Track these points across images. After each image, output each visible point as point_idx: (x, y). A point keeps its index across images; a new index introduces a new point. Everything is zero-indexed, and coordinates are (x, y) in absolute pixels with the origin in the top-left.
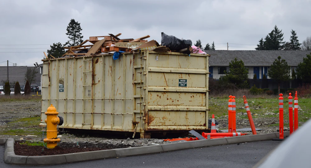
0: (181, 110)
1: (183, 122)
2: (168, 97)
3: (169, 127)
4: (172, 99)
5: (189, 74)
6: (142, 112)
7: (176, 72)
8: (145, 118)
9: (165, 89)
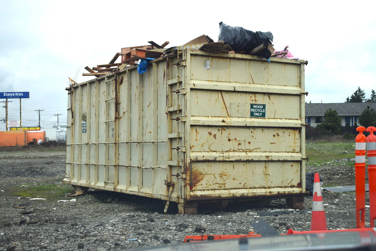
0: (255, 159)
1: (259, 180)
2: (229, 136)
3: (233, 192)
4: (237, 140)
5: (269, 94)
6: (181, 164)
7: (244, 90)
8: (184, 176)
9: (223, 121)
